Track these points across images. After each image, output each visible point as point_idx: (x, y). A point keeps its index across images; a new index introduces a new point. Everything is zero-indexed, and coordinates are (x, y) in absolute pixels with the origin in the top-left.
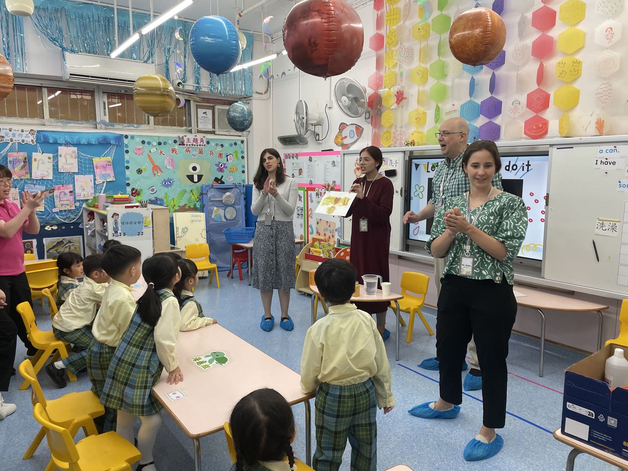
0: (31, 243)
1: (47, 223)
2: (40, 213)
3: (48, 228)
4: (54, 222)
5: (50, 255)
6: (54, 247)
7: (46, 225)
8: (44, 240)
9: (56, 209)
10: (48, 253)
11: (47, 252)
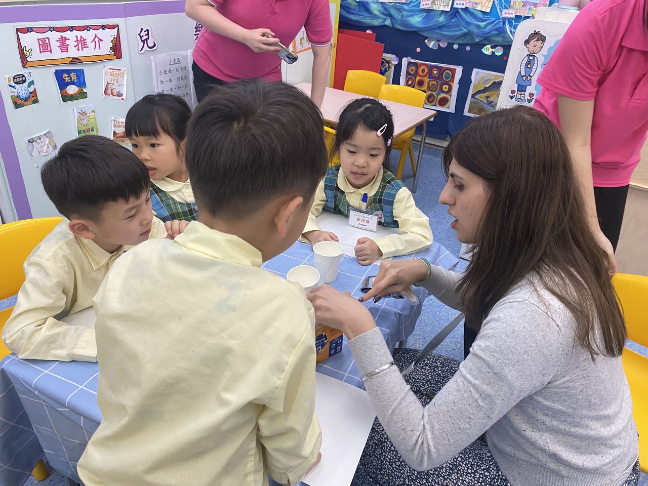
0: (454, 71)
1: (486, 39)
2: (480, 15)
3: (487, 50)
4: (499, 39)
5: (475, 103)
6: (485, 90)
7: (486, 42)
8: (475, 71)
9: (510, 11)
10: (473, 99)
11: (473, 96)
